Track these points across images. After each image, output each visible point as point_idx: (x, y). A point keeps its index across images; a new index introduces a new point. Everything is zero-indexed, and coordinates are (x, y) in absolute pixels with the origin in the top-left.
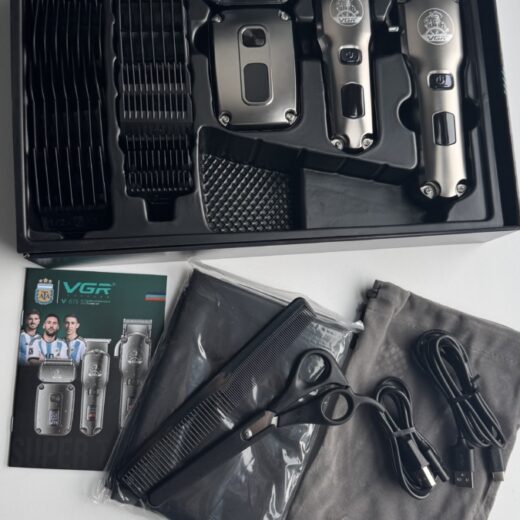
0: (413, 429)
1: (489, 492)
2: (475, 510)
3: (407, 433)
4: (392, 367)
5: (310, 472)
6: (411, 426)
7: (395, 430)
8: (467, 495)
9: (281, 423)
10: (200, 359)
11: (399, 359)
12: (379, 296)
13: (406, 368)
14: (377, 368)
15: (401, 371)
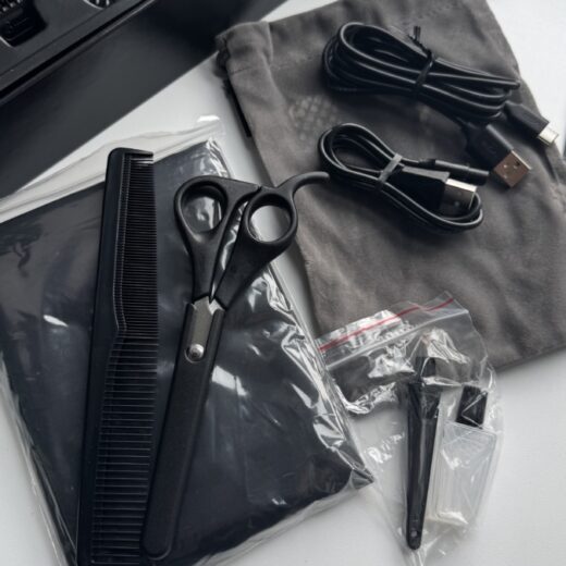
0: (398, 158)
1: (553, 163)
2: (555, 195)
3: (394, 166)
4: (319, 122)
5: (318, 306)
6: (392, 156)
7: (377, 175)
8: (530, 186)
9: (226, 302)
10: (55, 331)
11: (320, 107)
12: (231, 51)
13: (335, 110)
14: (303, 137)
15: (333, 119)
